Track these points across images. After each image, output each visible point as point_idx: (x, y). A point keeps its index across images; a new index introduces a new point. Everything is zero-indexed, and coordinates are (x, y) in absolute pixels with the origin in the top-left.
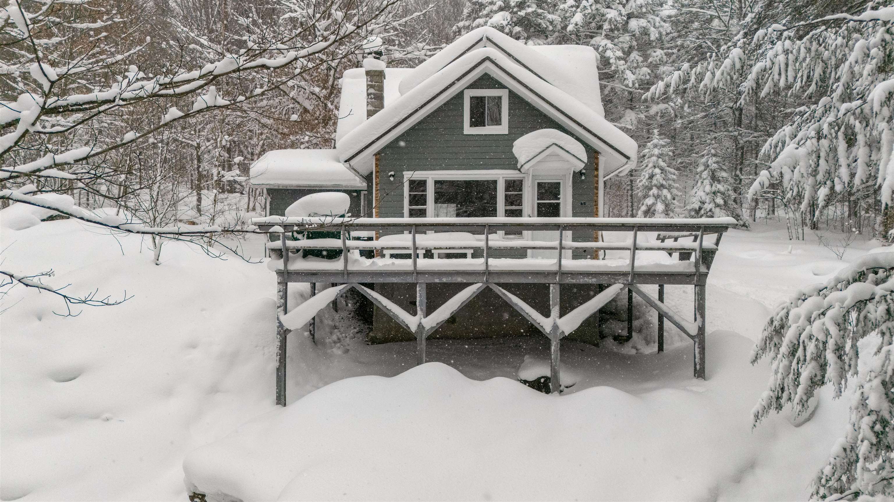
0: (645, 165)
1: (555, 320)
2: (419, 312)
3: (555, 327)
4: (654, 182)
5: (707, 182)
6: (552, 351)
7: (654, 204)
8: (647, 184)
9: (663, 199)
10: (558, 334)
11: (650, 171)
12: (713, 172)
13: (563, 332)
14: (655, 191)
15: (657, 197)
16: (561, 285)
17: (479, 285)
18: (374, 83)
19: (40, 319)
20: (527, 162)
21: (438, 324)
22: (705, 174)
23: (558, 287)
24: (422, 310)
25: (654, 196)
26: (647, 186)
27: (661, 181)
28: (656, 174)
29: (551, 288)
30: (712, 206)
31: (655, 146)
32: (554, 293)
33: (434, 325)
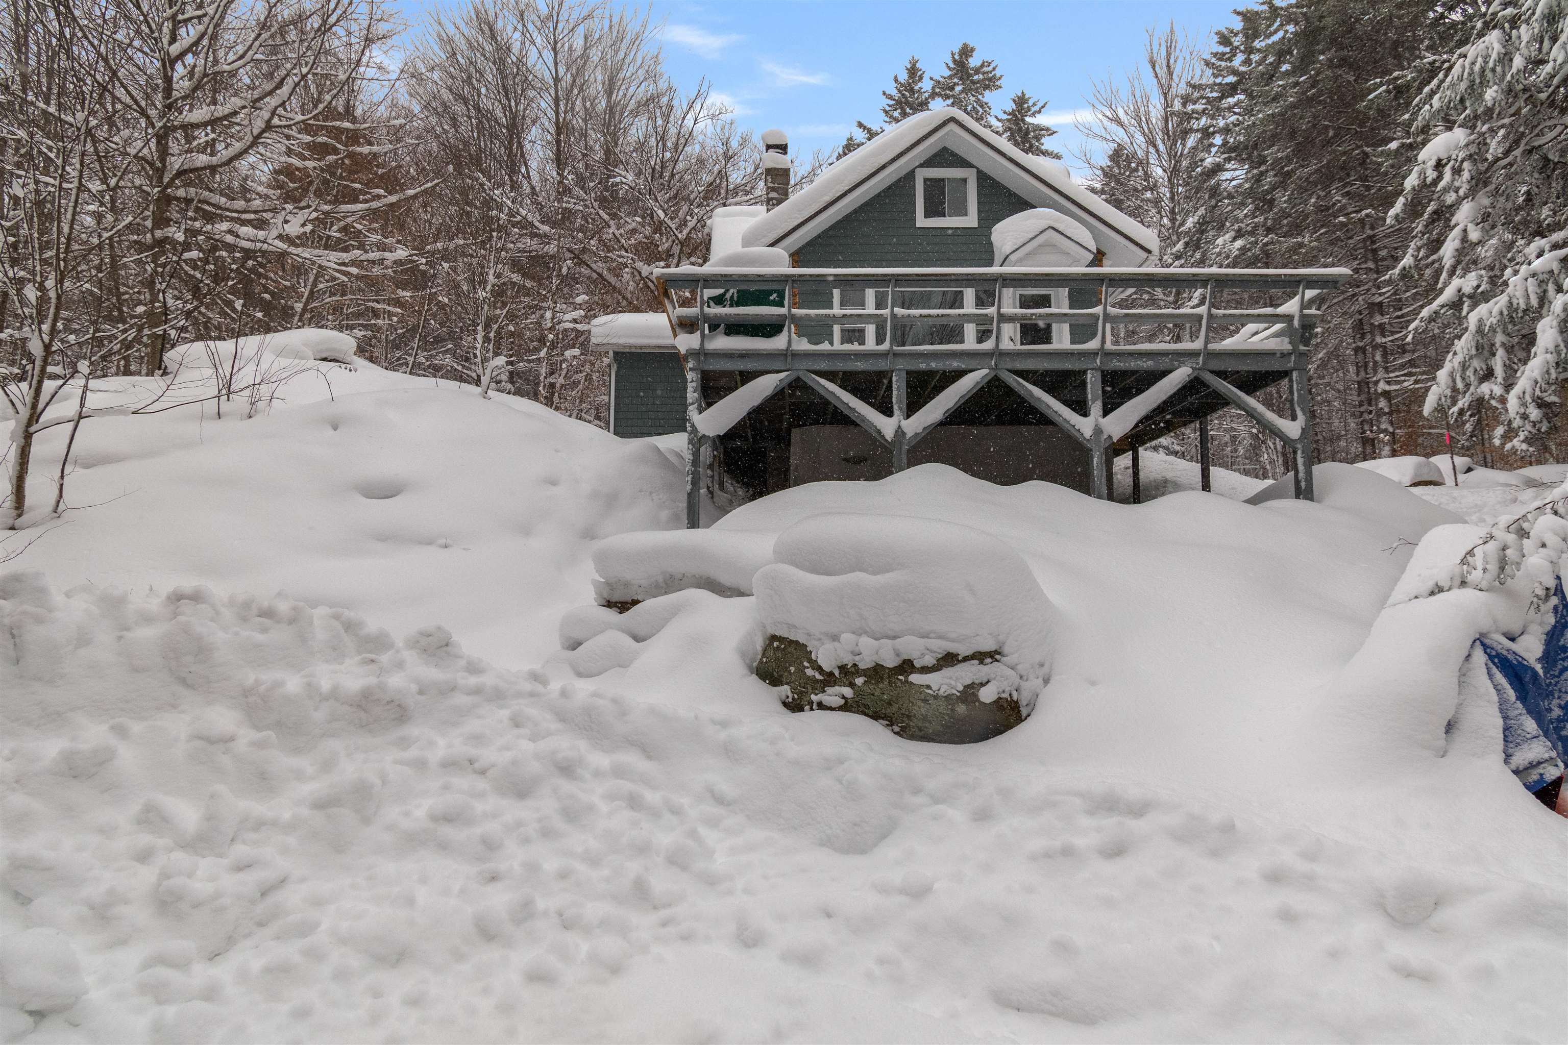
1: (1097, 420)
2: (897, 412)
3: (1098, 431)
6: (1095, 465)
10: (1102, 440)
13: (1110, 437)
16: (1103, 372)
17: (985, 371)
18: (776, 185)
19: (335, 429)
20: (1014, 251)
21: (925, 429)
23: (1098, 375)
24: (900, 409)
29: (1089, 376)
32: (1093, 381)
33: (920, 430)
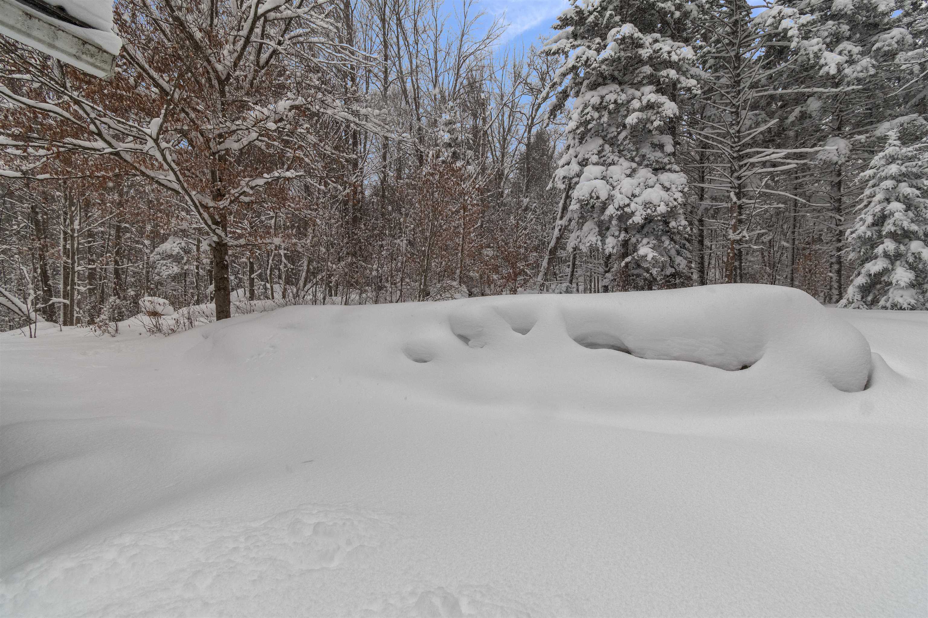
4: (888, 227)
7: (886, 271)
8: (869, 233)
9: (911, 259)
11: (878, 208)
14: (889, 246)
15: (895, 257)
25: (886, 255)
26: (870, 239)
27: (906, 224)
28: (892, 214)
31: (892, 160)
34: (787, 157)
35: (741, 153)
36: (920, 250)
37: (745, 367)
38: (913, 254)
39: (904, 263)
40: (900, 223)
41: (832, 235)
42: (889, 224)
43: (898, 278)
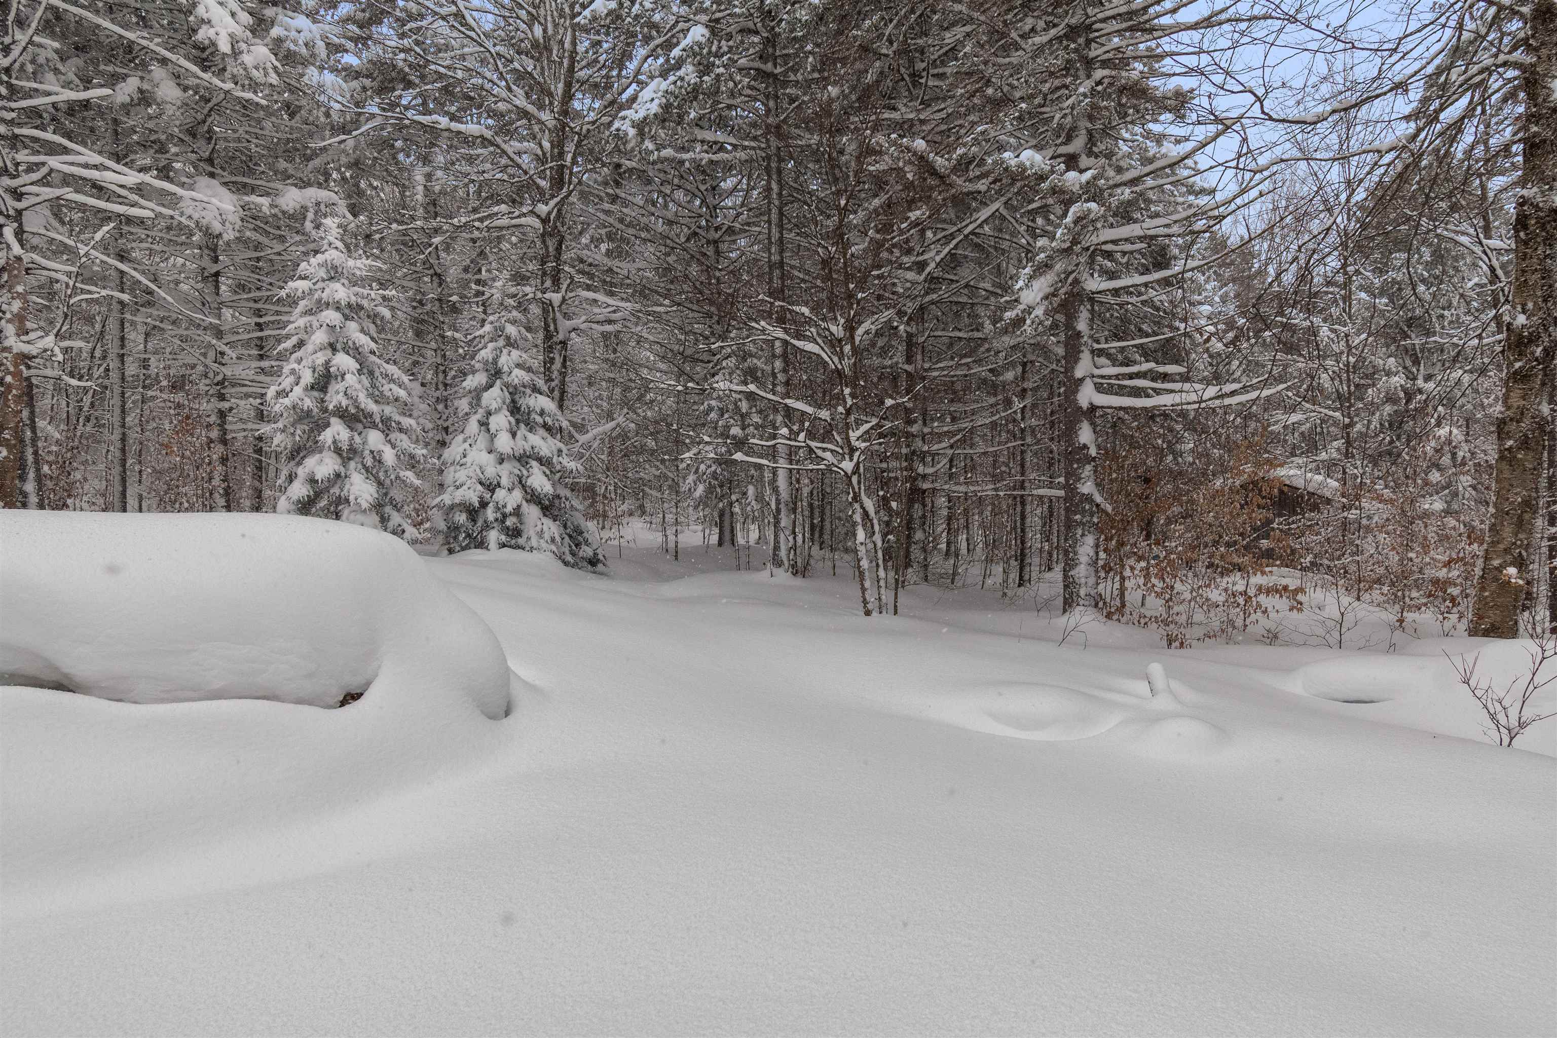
0: (294, 340)
4: (335, 397)
5: (501, 421)
7: (337, 477)
8: (307, 403)
9: (369, 462)
11: (320, 358)
12: (514, 391)
14: (337, 431)
15: (347, 454)
22: (494, 397)
25: (338, 451)
26: (309, 413)
27: (361, 398)
28: (340, 374)
30: (517, 496)
31: (334, 273)
34: (139, 189)
35: (17, 131)
36: (381, 447)
37: (351, 697)
38: (372, 452)
39: (360, 466)
40: (354, 394)
41: (208, 381)
42: (337, 392)
43: (357, 493)
